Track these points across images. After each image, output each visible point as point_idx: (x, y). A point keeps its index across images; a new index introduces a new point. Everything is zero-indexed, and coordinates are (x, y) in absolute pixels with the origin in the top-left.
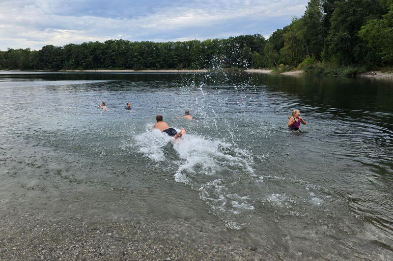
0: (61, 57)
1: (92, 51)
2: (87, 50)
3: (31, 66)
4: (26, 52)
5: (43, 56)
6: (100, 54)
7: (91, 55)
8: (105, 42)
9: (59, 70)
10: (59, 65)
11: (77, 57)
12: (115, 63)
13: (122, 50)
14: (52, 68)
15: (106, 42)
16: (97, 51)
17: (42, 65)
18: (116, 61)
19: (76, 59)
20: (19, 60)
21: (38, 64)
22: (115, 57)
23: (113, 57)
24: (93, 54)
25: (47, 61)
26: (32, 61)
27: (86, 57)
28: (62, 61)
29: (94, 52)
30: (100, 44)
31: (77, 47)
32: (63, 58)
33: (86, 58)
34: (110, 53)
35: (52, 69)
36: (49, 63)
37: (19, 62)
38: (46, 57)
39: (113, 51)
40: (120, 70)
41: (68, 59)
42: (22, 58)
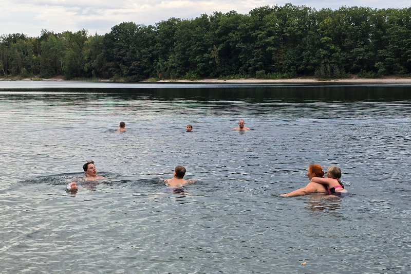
0: (151, 48)
1: (220, 35)
2: (210, 33)
3: (86, 69)
4: (78, 39)
5: (113, 47)
6: (237, 42)
7: (218, 43)
8: (251, 13)
9: (144, 79)
10: (145, 68)
11: (184, 50)
12: (272, 62)
13: (289, 31)
14: (130, 74)
15: (254, 13)
16: (231, 34)
17: (109, 67)
18: (274, 58)
19: (184, 54)
20: (63, 55)
21: (100, 65)
22: (272, 48)
23: (269, 48)
24: (223, 41)
25: (119, 60)
26: (89, 59)
27: (205, 49)
28: (151, 60)
29: (224, 37)
30: (239, 17)
31: (187, 25)
32: (155, 52)
33: (206, 51)
34: (261, 39)
35: (130, 78)
36: (124, 63)
37: (61, 60)
38: (119, 50)
39: (270, 34)
40: (283, 78)
41: (165, 54)
42: (69, 53)
